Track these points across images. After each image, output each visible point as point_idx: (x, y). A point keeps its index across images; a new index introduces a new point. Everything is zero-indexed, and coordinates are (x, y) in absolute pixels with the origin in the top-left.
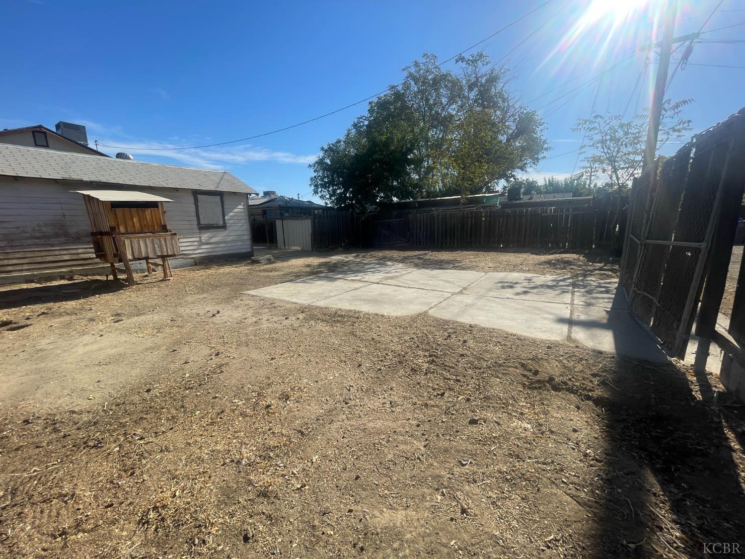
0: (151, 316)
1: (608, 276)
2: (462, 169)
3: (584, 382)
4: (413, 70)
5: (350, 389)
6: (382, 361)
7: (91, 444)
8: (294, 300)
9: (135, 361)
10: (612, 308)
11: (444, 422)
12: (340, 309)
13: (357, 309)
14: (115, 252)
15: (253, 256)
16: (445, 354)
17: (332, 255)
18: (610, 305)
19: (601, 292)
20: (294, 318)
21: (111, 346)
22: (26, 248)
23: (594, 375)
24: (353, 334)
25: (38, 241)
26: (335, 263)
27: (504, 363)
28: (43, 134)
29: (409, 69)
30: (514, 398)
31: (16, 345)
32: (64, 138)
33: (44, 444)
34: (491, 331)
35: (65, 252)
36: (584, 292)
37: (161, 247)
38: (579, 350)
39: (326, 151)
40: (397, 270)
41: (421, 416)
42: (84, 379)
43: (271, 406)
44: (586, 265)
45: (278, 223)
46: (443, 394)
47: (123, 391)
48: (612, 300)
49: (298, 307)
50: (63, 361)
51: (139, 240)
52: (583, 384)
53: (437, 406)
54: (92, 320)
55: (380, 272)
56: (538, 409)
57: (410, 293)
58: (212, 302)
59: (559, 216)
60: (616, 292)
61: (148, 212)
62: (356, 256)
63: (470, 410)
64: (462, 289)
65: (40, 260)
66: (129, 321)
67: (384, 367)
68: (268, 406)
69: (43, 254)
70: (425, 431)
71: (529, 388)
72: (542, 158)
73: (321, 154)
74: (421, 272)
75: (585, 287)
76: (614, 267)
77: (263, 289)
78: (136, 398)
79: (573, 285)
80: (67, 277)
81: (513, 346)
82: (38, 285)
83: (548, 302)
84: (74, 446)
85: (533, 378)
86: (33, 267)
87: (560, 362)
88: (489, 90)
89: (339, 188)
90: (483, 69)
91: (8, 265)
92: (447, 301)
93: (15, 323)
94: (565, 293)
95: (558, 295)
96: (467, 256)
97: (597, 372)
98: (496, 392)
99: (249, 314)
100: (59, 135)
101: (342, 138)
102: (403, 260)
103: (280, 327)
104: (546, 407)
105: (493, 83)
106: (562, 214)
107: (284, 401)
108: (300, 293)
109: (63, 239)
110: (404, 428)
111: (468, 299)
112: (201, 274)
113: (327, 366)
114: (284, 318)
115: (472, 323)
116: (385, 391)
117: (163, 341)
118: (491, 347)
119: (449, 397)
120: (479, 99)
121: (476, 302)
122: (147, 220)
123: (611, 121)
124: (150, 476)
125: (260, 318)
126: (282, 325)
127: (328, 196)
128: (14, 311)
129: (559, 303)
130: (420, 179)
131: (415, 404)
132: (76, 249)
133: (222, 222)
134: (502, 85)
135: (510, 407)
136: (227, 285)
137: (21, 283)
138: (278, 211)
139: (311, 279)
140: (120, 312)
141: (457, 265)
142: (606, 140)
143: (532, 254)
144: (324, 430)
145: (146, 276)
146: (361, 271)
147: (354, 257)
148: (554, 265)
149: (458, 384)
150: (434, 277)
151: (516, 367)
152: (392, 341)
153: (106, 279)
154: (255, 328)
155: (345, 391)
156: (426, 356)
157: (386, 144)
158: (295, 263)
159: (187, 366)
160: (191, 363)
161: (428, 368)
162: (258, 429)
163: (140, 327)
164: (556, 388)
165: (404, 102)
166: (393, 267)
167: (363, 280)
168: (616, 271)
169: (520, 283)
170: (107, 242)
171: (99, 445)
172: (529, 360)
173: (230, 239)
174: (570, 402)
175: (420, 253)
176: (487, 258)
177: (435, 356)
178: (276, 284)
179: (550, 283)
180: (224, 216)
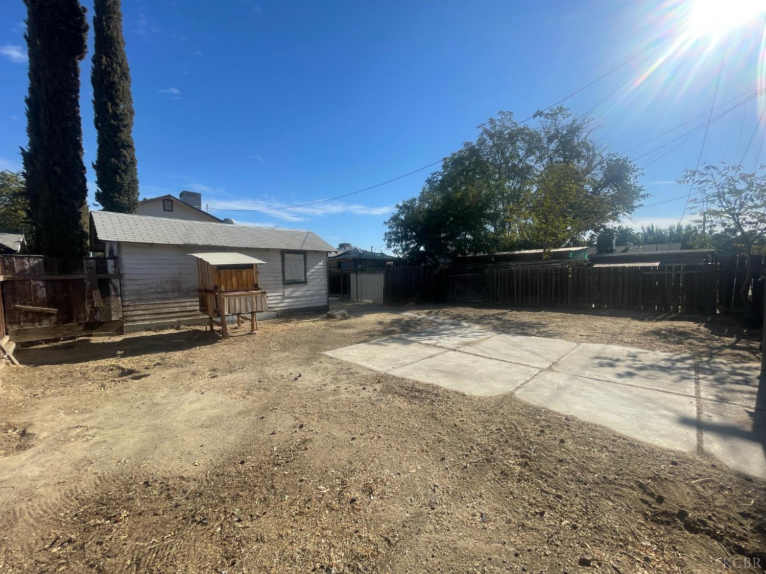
0: (240, 375)
1: (744, 357)
2: (544, 223)
3: (730, 524)
4: (488, 127)
5: (435, 489)
6: (467, 456)
7: (198, 519)
8: (370, 366)
9: (230, 426)
10: (757, 409)
11: (547, 556)
12: (417, 382)
13: (436, 383)
14: (215, 308)
15: (329, 310)
16: (540, 457)
17: (404, 311)
18: (753, 404)
19: (737, 382)
20: (371, 389)
21: (211, 406)
22: (150, 301)
23: (745, 515)
24: (433, 416)
25: (159, 295)
26: (407, 321)
27: (616, 479)
28: (170, 203)
29: (484, 126)
30: (634, 534)
31: (138, 396)
32: (185, 204)
33: (161, 512)
34: (593, 428)
35: (177, 305)
36: (712, 380)
37: (252, 305)
38: (717, 472)
39: (401, 208)
40: (475, 334)
41: (519, 541)
42: (191, 441)
43: (356, 501)
44: (711, 339)
45: (353, 277)
46: (542, 514)
47: (221, 460)
48: (755, 396)
49: (374, 374)
50: (174, 418)
51: (235, 298)
52: (730, 527)
53: (537, 530)
54: (194, 374)
55: (455, 335)
56: (668, 556)
57: (490, 367)
58: (294, 363)
59: (666, 275)
60: (760, 383)
61: (245, 272)
62: (429, 313)
63: (579, 543)
64: (551, 364)
65: (158, 311)
66: (224, 378)
67: (470, 464)
68: (353, 501)
69: (161, 306)
70: (525, 564)
71: (653, 521)
72: (639, 206)
73: (396, 211)
74: (502, 338)
75: (713, 372)
76: (751, 345)
77: (340, 349)
78: (232, 469)
79: (695, 368)
80: (175, 326)
81: (624, 455)
82: (154, 333)
83: (663, 392)
84: (184, 519)
85: (657, 507)
86: (152, 317)
87: (693, 487)
88: (571, 140)
89: (412, 243)
90: (564, 122)
91: (135, 316)
92: (535, 380)
93: (137, 372)
94: (686, 381)
95: (676, 382)
96: (554, 319)
97: (749, 512)
98: (610, 521)
99: (328, 380)
100: (182, 202)
101: (417, 195)
102: (479, 321)
103: (358, 399)
104: (679, 554)
105: (575, 133)
106: (669, 272)
107: (368, 495)
108: (376, 358)
109: (176, 294)
110: (500, 555)
111: (559, 379)
112: (283, 328)
113: (408, 455)
114: (361, 388)
115: (568, 414)
116: (474, 498)
117: (252, 405)
118: (595, 453)
119: (549, 519)
120: (560, 150)
121: (570, 383)
122: (243, 280)
123: (727, 173)
124: (249, 570)
125: (339, 385)
126: (360, 397)
127: (401, 251)
128: (137, 359)
129: (678, 394)
130: (497, 233)
131: (509, 522)
132: (185, 302)
133: (303, 278)
134: (585, 134)
135: (630, 547)
136: (306, 342)
137: (141, 331)
138: (352, 263)
139: (385, 341)
140: (215, 367)
141: (542, 330)
142: (724, 194)
143: (634, 318)
144: (411, 541)
145: (236, 328)
146: (435, 333)
147: (427, 314)
148: (666, 336)
149: (559, 502)
150: (516, 345)
151: (632, 488)
152: (476, 430)
153: (205, 330)
154: (334, 398)
155: (430, 492)
156: (517, 456)
157: (461, 201)
158: (368, 319)
159: (275, 438)
160: (278, 435)
161: (521, 472)
162: (345, 528)
163: (233, 386)
164: (691, 527)
165: (478, 156)
166: (469, 329)
167: (438, 345)
168: (754, 351)
169: (623, 361)
170: (210, 299)
171: (205, 521)
172: (649, 478)
173: (309, 293)
174: (712, 550)
175: (498, 311)
176: (578, 323)
177: (528, 458)
178: (352, 344)
179: (662, 364)
180: (306, 272)
